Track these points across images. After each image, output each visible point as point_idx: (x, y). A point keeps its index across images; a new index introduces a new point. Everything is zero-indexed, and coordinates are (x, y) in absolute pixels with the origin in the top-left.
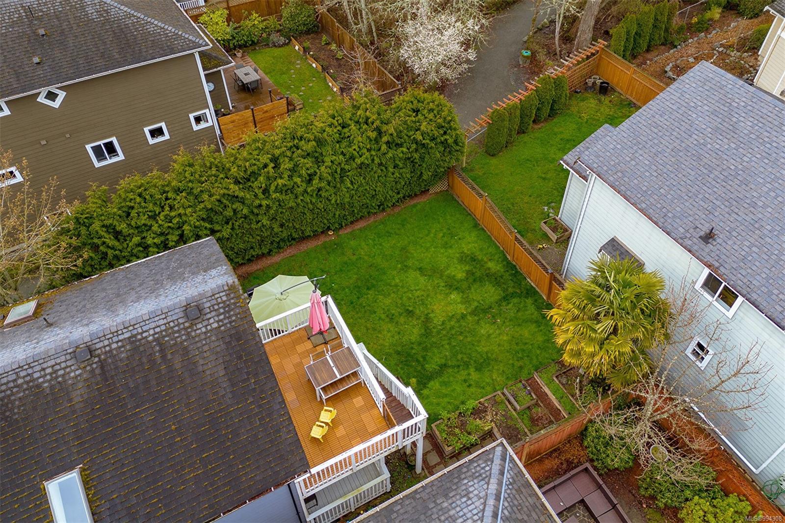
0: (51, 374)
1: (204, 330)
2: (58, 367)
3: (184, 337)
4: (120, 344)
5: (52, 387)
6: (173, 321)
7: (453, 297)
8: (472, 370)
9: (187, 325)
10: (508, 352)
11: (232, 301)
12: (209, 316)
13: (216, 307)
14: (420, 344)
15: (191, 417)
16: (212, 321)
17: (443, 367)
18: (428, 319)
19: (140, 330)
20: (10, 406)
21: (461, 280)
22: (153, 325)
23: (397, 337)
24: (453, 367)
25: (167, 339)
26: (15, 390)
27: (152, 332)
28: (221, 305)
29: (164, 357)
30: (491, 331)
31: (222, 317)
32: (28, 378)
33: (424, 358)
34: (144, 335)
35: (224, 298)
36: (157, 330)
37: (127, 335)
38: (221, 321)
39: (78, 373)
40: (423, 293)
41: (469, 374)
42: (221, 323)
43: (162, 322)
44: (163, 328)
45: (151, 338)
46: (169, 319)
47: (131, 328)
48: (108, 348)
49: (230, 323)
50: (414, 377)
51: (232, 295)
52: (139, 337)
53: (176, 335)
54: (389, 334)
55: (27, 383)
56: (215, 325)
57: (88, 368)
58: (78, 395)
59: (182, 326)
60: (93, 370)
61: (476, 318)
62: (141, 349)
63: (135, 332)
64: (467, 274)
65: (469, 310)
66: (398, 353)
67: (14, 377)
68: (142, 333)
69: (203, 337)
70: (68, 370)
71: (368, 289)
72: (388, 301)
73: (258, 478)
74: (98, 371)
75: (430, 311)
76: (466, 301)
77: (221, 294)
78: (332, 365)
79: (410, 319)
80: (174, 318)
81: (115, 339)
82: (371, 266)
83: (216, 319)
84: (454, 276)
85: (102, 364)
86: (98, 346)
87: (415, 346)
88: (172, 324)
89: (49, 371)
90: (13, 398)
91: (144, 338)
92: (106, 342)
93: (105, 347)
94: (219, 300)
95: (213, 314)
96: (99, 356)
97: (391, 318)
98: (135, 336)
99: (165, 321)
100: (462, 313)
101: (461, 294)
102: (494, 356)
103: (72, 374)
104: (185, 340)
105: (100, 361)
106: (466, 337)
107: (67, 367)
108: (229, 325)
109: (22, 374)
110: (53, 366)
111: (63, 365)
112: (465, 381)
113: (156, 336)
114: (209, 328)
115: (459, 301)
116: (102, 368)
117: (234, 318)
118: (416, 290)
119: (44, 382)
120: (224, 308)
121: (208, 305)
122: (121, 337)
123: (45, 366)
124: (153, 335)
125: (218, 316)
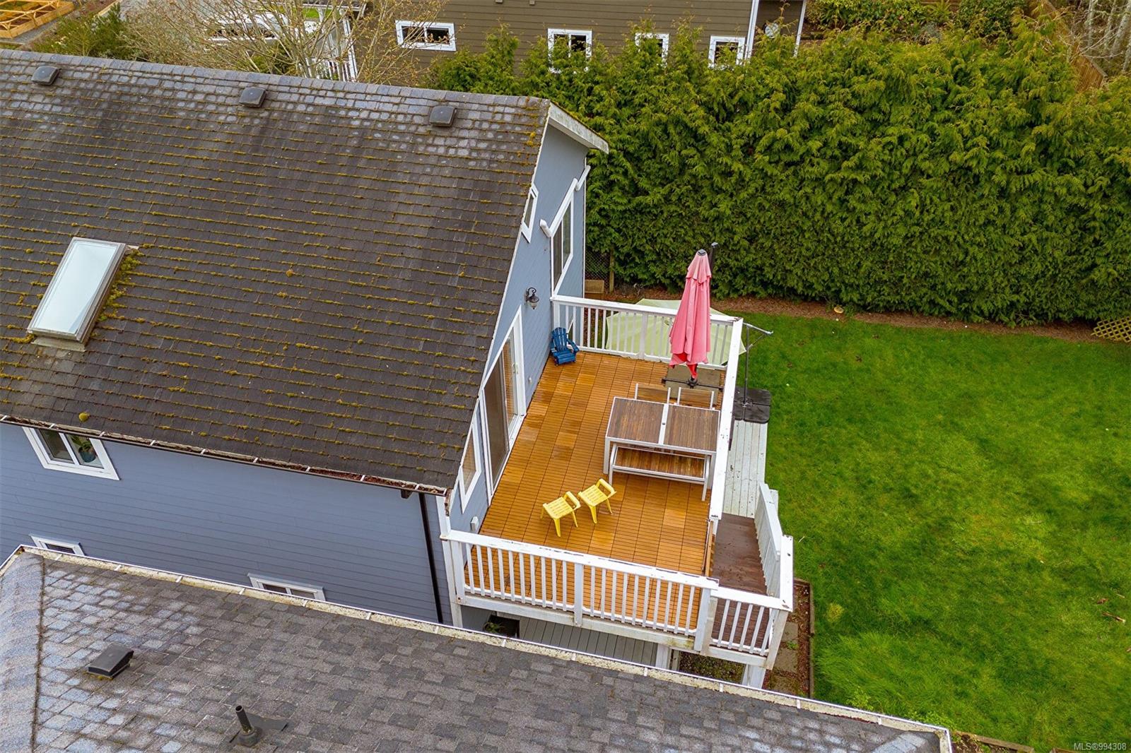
0: (199, 103)
1: (441, 151)
2: (213, 99)
3: (403, 147)
4: (310, 109)
5: (186, 121)
6: (405, 114)
7: (1029, 520)
8: (987, 671)
9: (422, 130)
10: (1108, 691)
11: (518, 129)
12: (465, 133)
13: (485, 126)
14: (894, 557)
15: (327, 272)
16: (464, 143)
17: (922, 624)
18: (942, 526)
19: (350, 104)
20: (123, 117)
21: (1071, 504)
22: (373, 106)
23: (853, 520)
24: (945, 638)
25: (378, 135)
26: (144, 100)
27: (364, 115)
28: (495, 127)
29: (354, 158)
30: (1087, 630)
31: (483, 145)
32: (168, 94)
33: (887, 585)
34: (351, 114)
35: (508, 118)
36: (375, 116)
37: (327, 102)
38: (478, 150)
39: (230, 119)
40: (961, 481)
41: (974, 673)
42: (474, 155)
43: (389, 107)
44: (385, 116)
45: (356, 123)
46: (403, 108)
47: (341, 95)
48: (290, 107)
49: (491, 161)
50: (842, 604)
51: (524, 120)
52: (343, 113)
53: (395, 137)
54: (841, 508)
55: (164, 99)
56: (464, 153)
57: (247, 120)
58: (210, 148)
59: (413, 128)
60: (248, 127)
61: (1064, 586)
62: (333, 131)
63: (342, 103)
64: (1093, 500)
65: (1056, 564)
66: (837, 547)
67: (156, 83)
68: (350, 109)
69: (433, 160)
70: (222, 109)
71: (850, 421)
72: (875, 457)
73: (353, 440)
74: (254, 132)
75: (956, 517)
76: (1057, 543)
77: (507, 110)
78: (664, 420)
79: (903, 508)
80: (412, 110)
81: (309, 99)
82: (882, 391)
83: (473, 144)
84: (1057, 489)
85: (268, 124)
86: (281, 97)
87: (881, 557)
88: (400, 118)
89: (199, 97)
90: (134, 109)
91: (346, 118)
92: (295, 98)
93: (288, 102)
94: (498, 117)
95: (474, 134)
96: (272, 111)
97: (863, 484)
98: (337, 108)
99: (395, 109)
100: (1034, 560)
101: (1054, 527)
102: (1064, 678)
103: (222, 118)
104: (402, 152)
105: (267, 119)
106: (1016, 606)
107: (223, 104)
108: (485, 164)
109: (167, 85)
110: (208, 94)
111: (221, 100)
112: (957, 680)
113: (366, 123)
114: (452, 151)
115: (1041, 534)
116: (264, 130)
117: (501, 157)
118: (949, 470)
119: (181, 109)
120: (497, 133)
121: (476, 116)
122: (319, 101)
123: (199, 88)
124: (364, 120)
125: (479, 140)
